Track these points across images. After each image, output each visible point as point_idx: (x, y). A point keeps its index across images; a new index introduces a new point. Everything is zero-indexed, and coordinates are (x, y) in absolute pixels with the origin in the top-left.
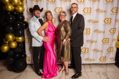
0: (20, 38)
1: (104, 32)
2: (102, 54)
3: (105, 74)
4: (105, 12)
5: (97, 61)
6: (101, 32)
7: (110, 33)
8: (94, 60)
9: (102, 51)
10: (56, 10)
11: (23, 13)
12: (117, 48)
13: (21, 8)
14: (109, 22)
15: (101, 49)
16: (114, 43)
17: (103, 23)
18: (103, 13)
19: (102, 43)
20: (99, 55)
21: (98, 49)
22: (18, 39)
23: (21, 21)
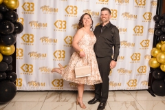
0: (8, 48)
1: (134, 45)
2: (131, 76)
3: (134, 104)
4: (136, 17)
5: (125, 87)
6: (129, 44)
7: (141, 47)
8: (120, 85)
9: (131, 72)
10: (68, 10)
11: (16, 10)
12: (151, 68)
13: (13, 2)
14: (141, 31)
15: (129, 69)
16: (147, 60)
17: (133, 32)
18: (133, 19)
19: (131, 60)
20: (127, 77)
21: (126, 68)
22: (4, 50)
23: (11, 21)
